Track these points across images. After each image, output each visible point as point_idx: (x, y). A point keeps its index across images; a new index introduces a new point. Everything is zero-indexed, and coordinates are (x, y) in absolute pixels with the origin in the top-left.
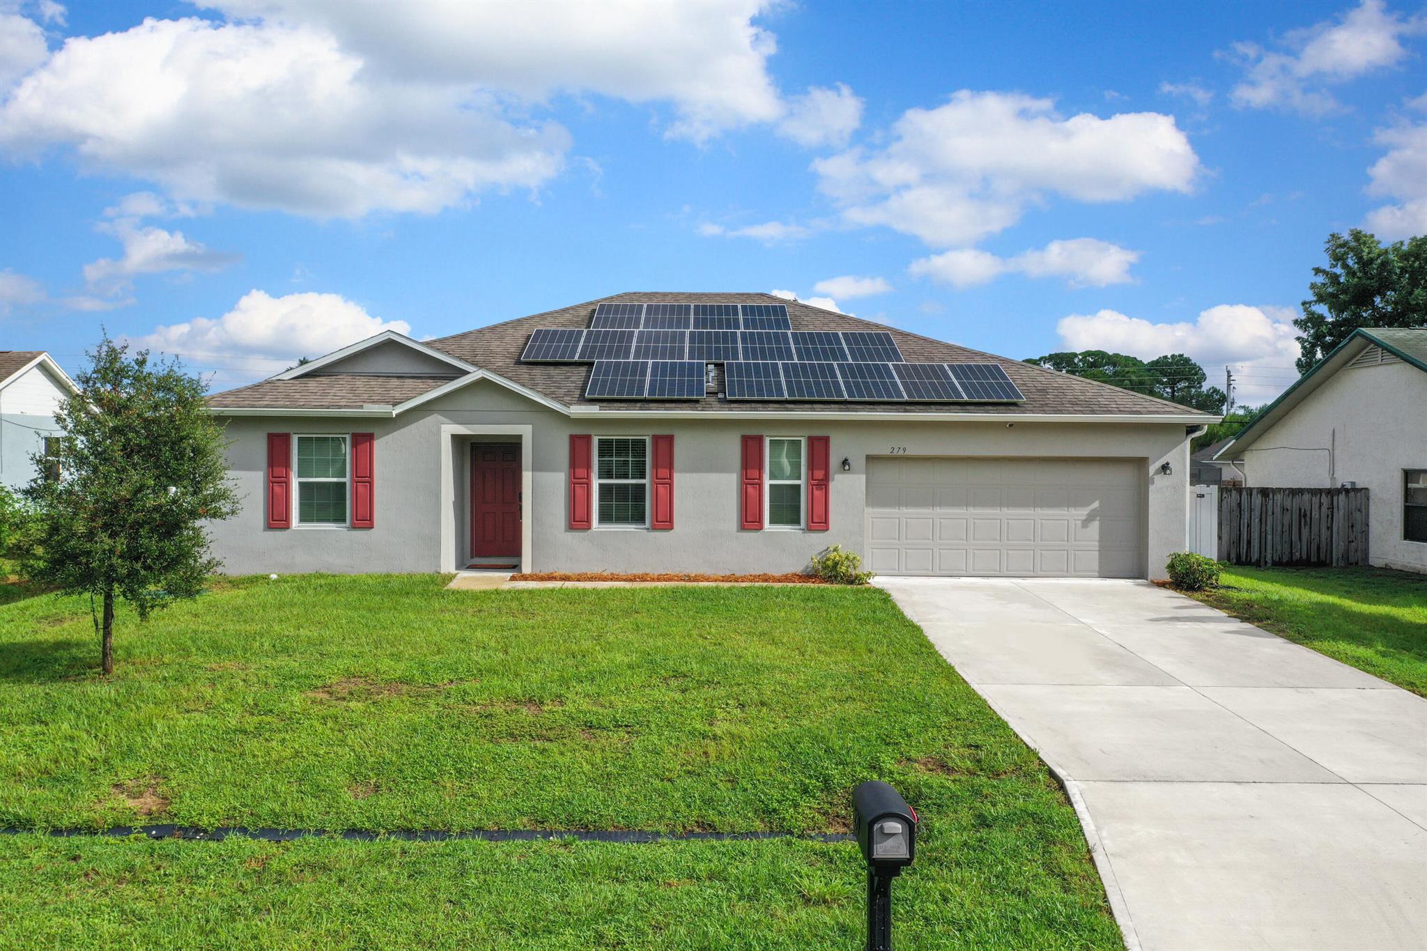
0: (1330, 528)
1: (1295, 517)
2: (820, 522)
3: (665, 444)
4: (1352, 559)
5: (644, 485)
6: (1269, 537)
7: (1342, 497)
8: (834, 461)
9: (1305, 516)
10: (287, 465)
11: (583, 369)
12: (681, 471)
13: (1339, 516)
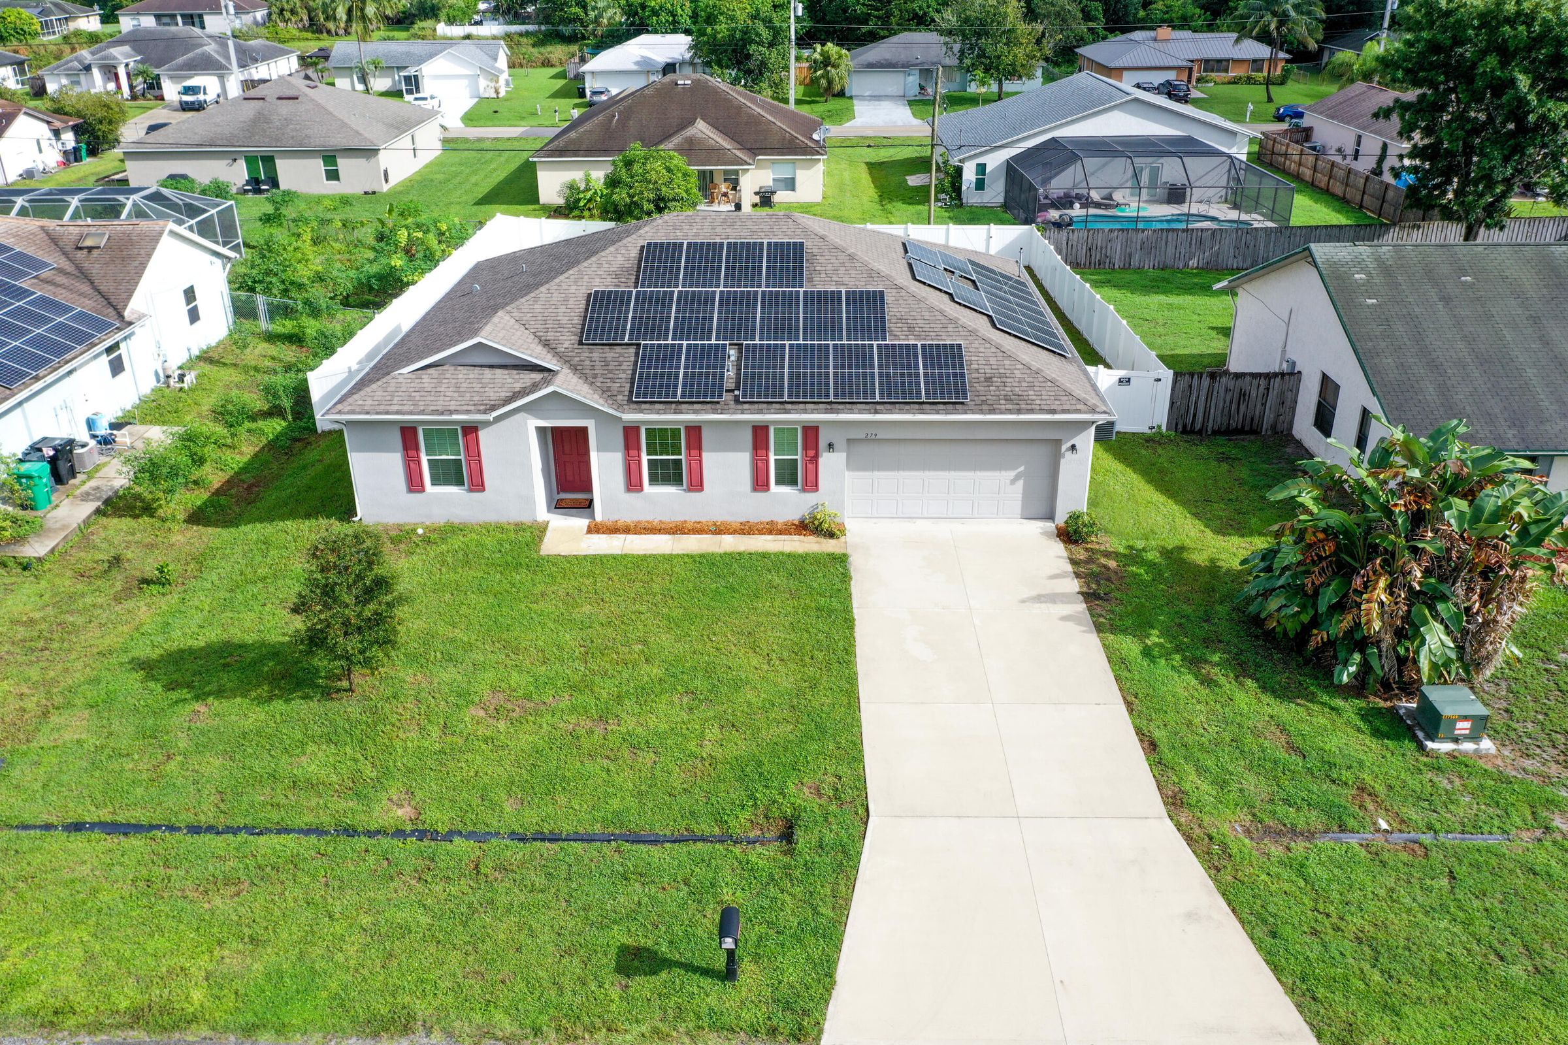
0: (1264, 405)
1: (1236, 395)
2: (812, 485)
3: (694, 432)
4: (1279, 428)
5: (680, 460)
6: (1212, 411)
7: (1278, 379)
8: (822, 444)
9: (1244, 395)
10: (417, 449)
11: (632, 350)
12: (709, 451)
13: (1273, 395)
